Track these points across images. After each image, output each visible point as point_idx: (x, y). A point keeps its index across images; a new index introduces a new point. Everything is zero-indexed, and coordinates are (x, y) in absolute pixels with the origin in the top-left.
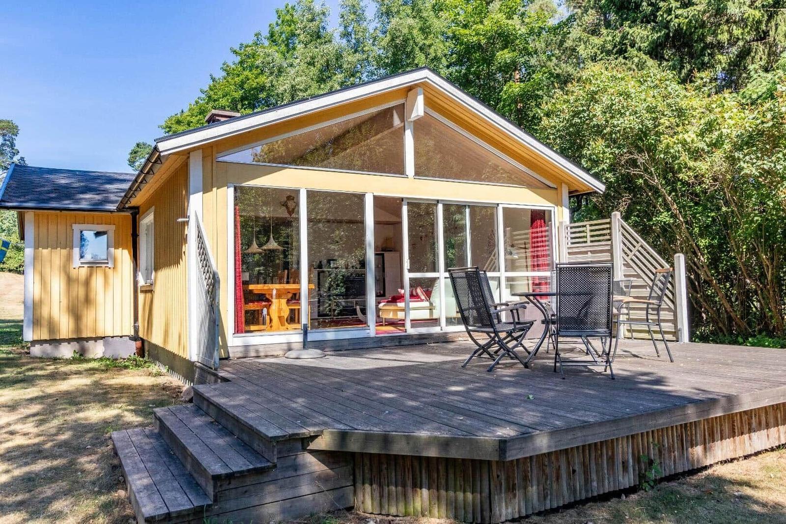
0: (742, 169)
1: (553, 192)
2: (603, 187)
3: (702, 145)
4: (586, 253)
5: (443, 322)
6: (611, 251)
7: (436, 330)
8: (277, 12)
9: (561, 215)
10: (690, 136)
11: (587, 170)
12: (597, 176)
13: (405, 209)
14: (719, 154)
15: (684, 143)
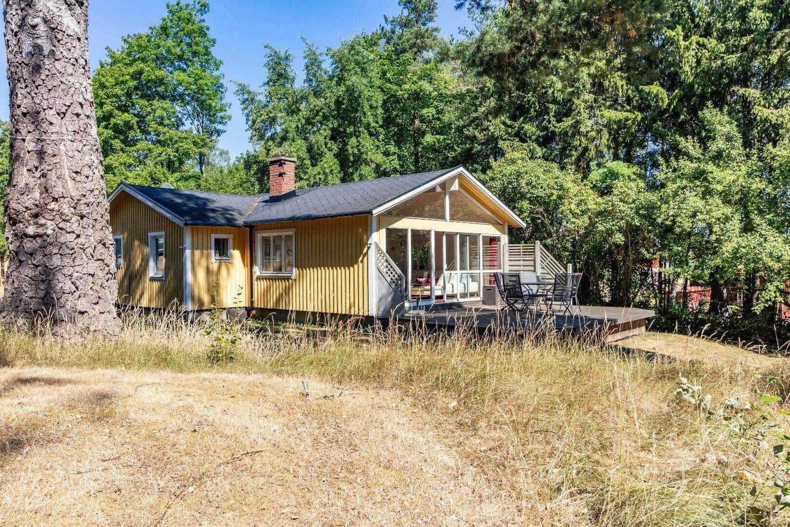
0: (597, 227)
1: (501, 226)
2: (525, 225)
3: (578, 211)
4: (520, 260)
5: (459, 296)
6: (534, 261)
7: (455, 300)
8: (168, 6)
9: (505, 239)
10: (573, 207)
11: (519, 216)
12: (523, 219)
13: (444, 238)
14: (586, 218)
15: (571, 209)
